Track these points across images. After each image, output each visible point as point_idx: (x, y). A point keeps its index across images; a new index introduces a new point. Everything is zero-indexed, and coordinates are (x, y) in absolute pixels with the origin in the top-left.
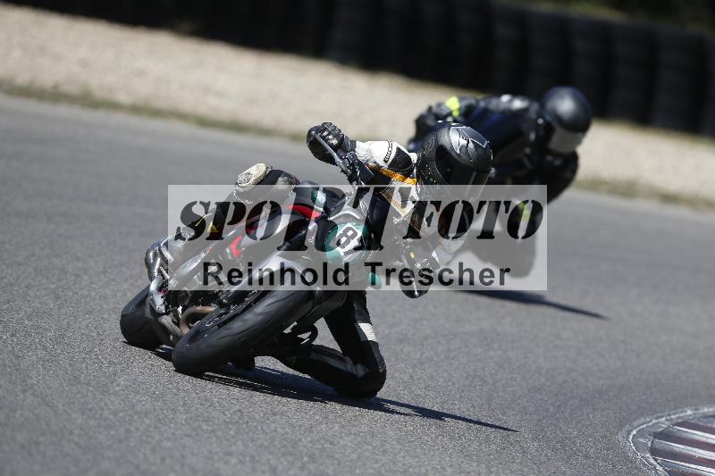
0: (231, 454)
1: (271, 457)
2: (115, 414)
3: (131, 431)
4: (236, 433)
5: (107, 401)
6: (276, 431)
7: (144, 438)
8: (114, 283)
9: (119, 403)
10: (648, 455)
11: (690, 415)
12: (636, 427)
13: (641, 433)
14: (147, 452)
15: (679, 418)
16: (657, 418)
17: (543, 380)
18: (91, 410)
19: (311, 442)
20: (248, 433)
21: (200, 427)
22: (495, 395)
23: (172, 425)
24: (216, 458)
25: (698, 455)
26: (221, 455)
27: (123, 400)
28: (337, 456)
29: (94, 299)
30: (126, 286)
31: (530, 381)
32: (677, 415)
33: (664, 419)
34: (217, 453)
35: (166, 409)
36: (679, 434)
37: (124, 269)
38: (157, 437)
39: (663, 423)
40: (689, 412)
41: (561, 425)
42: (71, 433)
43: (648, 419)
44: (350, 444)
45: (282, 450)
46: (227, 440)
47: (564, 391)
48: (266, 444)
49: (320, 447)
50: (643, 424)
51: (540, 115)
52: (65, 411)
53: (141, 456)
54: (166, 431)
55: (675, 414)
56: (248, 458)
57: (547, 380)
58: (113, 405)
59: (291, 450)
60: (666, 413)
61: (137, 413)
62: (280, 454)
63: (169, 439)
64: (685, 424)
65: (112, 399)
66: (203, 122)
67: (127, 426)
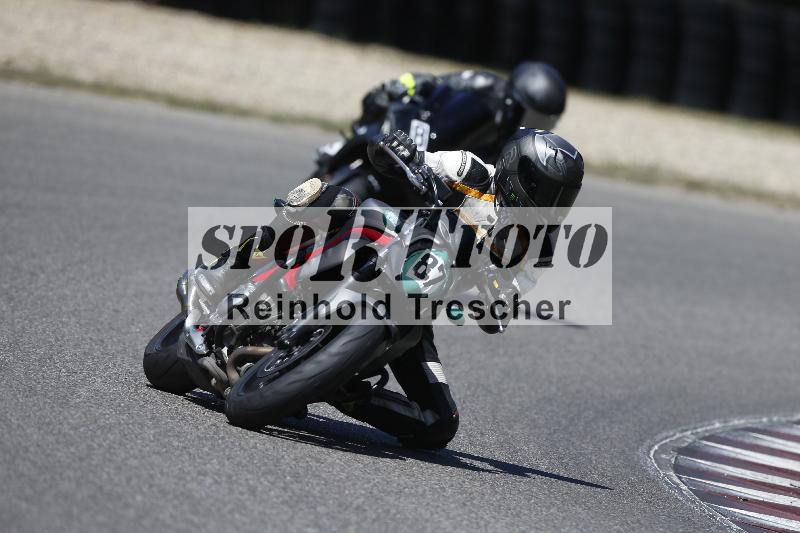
0: (205, 474)
1: (249, 476)
2: (76, 429)
3: (94, 449)
4: (210, 449)
5: (66, 414)
6: (256, 447)
7: (108, 455)
8: (74, 282)
9: (80, 417)
10: (672, 473)
11: (718, 428)
12: (658, 442)
13: (663, 449)
14: (112, 472)
15: (706, 431)
16: (683, 431)
17: (553, 389)
18: (48, 424)
19: (295, 459)
20: (224, 450)
21: (170, 443)
22: (501, 406)
23: (139, 441)
24: (188, 478)
25: (726, 473)
26: (194, 475)
27: (84, 414)
28: (324, 475)
29: (52, 301)
30: (87, 285)
31: (540, 391)
32: (704, 429)
33: (689, 433)
34: (189, 473)
35: (132, 424)
36: (706, 449)
37: (85, 267)
38: (123, 455)
39: (688, 437)
40: (717, 425)
41: (574, 439)
42: (26, 450)
43: (671, 433)
44: (338, 461)
45: (263, 468)
46: (201, 458)
47: (578, 402)
48: (244, 462)
49: (305, 465)
50: (666, 438)
51: (508, 95)
52: (19, 425)
53: (105, 476)
54: (132, 448)
55: (701, 427)
56: (224, 479)
57: (559, 389)
58: (73, 418)
59: (273, 468)
60: (692, 426)
61: (100, 427)
62: (260, 474)
63: (136, 458)
64: (713, 438)
65: (73, 412)
66: (174, 102)
67: (89, 442)
